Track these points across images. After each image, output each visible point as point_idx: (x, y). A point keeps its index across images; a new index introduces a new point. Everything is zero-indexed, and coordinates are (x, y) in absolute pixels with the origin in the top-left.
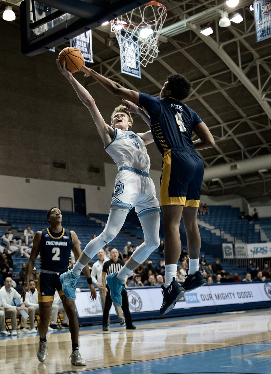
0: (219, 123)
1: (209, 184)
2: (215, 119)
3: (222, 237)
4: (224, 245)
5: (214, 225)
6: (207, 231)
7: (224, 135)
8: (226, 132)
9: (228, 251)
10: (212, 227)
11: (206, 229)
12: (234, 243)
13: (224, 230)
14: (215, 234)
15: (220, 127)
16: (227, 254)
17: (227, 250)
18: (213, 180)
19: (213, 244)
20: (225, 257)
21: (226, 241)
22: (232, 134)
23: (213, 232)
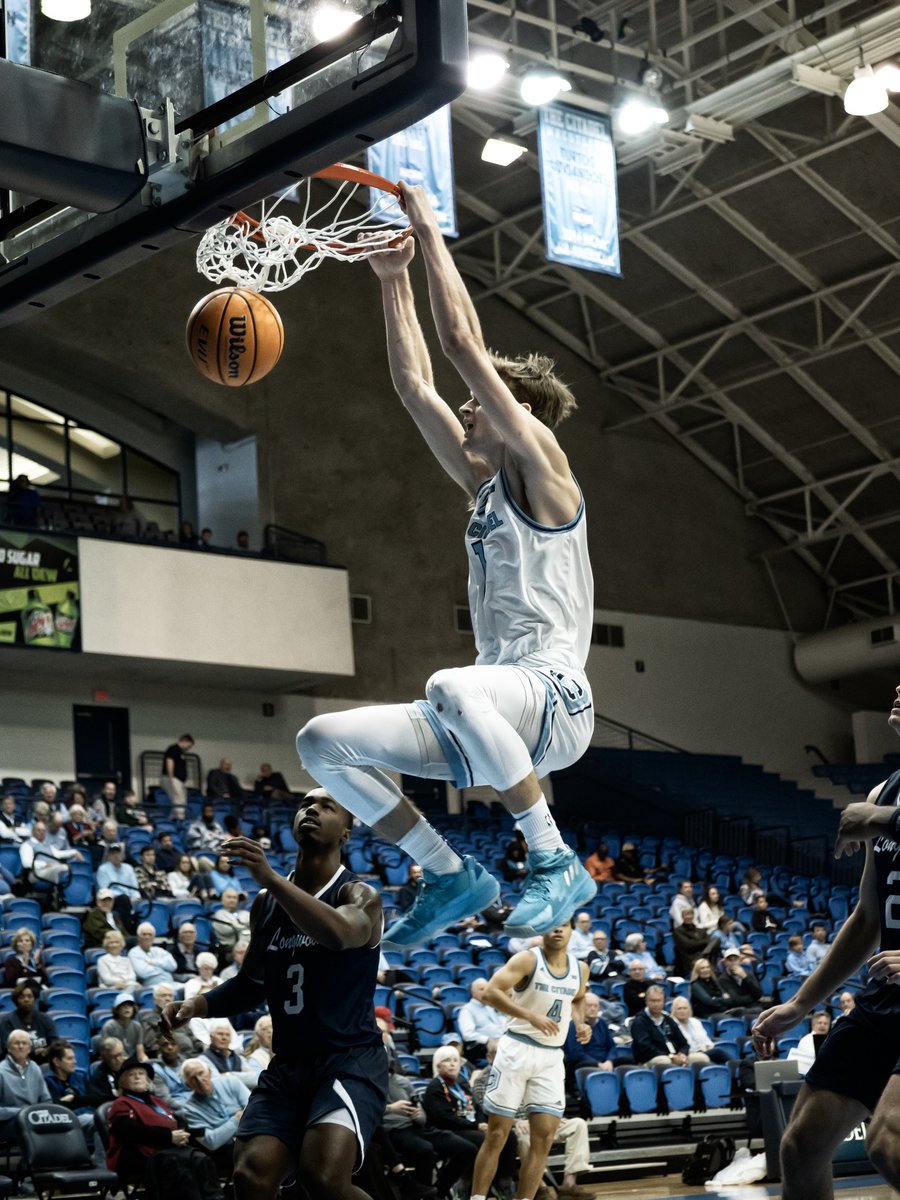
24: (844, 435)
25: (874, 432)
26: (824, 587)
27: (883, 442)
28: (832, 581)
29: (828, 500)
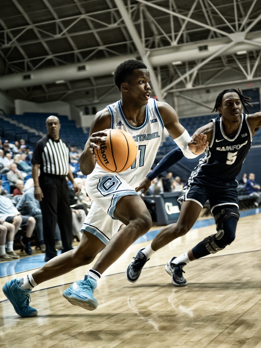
0: (54, 19)
7: (60, 33)
15: (55, 23)
24: (20, 15)
25: (29, 15)
26: (4, 62)
27: (31, 19)
28: (7, 61)
29: (11, 36)
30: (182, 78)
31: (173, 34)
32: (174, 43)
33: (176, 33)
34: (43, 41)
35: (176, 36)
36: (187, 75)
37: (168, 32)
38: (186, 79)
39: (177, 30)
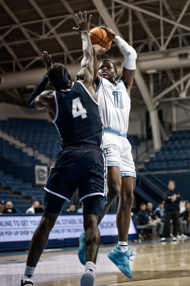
0: (40, 18)
1: (22, 91)
2: (36, 12)
3: (35, 158)
4: (37, 167)
5: (25, 142)
6: (18, 149)
7: (46, 33)
8: (47, 30)
9: (42, 175)
10: (23, 145)
11: (16, 147)
12: (49, 165)
13: (38, 149)
14: (26, 153)
15: (41, 23)
16: (40, 179)
17: (40, 173)
18: (28, 87)
19: (24, 165)
20: (38, 182)
21: (39, 163)
22: (55, 33)
23: (24, 150)
30: (175, 85)
31: (162, 38)
32: (163, 48)
33: (166, 37)
34: (32, 42)
35: (165, 41)
36: (181, 82)
37: (157, 35)
38: (179, 86)
39: (167, 34)
